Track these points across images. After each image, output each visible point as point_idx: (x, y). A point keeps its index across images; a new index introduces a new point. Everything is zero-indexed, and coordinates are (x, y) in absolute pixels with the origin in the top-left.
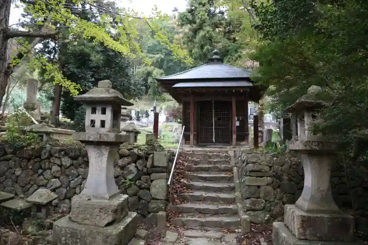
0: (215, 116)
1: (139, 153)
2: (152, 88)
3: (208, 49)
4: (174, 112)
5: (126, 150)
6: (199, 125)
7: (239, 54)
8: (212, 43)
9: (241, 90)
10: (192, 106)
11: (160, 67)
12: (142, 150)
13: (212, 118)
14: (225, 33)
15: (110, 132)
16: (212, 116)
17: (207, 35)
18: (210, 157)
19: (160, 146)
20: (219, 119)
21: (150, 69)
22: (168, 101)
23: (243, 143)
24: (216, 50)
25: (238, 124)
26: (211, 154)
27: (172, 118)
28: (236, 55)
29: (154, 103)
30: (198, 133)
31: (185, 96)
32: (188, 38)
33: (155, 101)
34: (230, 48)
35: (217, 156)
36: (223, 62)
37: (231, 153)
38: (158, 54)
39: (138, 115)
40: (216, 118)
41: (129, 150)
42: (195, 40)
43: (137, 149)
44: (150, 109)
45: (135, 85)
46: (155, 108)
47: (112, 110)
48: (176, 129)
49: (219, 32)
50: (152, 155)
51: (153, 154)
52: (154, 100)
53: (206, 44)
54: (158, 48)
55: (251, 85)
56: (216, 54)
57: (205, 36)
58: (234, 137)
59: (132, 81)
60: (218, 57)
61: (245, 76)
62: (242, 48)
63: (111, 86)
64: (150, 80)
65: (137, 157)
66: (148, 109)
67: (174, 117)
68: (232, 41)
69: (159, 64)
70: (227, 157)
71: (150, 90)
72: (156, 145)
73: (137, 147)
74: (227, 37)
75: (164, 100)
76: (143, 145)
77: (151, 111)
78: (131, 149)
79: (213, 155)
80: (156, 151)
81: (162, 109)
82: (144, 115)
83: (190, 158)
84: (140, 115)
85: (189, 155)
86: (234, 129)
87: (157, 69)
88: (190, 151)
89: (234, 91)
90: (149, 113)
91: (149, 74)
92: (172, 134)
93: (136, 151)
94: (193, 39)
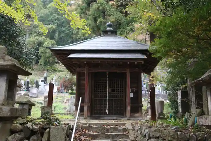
0: (109, 87)
1: (33, 128)
2: (42, 58)
3: (101, 22)
4: (66, 83)
5: (18, 125)
6: (93, 97)
7: (131, 27)
8: (105, 15)
9: (136, 63)
10: (86, 77)
11: (52, 38)
12: (38, 124)
13: (106, 89)
14: (118, 7)
15: (3, 105)
16: (106, 87)
17: (101, 8)
18: (108, 130)
19: (57, 119)
20: (113, 90)
21: (41, 39)
22: (60, 71)
23: (137, 115)
24: (110, 23)
25: (131, 95)
26: (108, 127)
27: (63, 89)
28: (129, 28)
29: (45, 74)
30: (91, 104)
31: (80, 66)
32: (82, 9)
33: (46, 71)
34: (122, 21)
35: (115, 129)
36: (116, 34)
37: (129, 126)
38: (49, 24)
39: (28, 85)
40: (110, 89)
41: (21, 124)
42: (88, 12)
43: (31, 123)
44: (40, 80)
45: (27, 54)
46: (46, 78)
47: (7, 80)
48: (68, 100)
49: (112, 6)
50: (48, 130)
51: (50, 128)
52: (44, 70)
53: (99, 17)
54: (50, 19)
55: (145, 57)
56: (110, 26)
57: (98, 8)
58: (129, 108)
59: (24, 51)
60: (112, 29)
61: (139, 48)
62: (135, 21)
63: (6, 53)
64: (41, 50)
65: (30, 132)
66: (38, 80)
67: (65, 88)
68: (124, 14)
69: (51, 35)
70: (125, 130)
71: (40, 60)
72: (52, 118)
73: (31, 121)
74: (120, 10)
75: (55, 71)
76: (38, 119)
77: (42, 81)
78: (24, 123)
79: (111, 128)
80: (53, 124)
81: (53, 79)
82: (34, 86)
83: (87, 131)
84: (30, 86)
85: (86, 128)
86: (128, 101)
87: (48, 39)
88: (86, 124)
89: (128, 63)
90: (40, 83)
91: (40, 44)
92: (63, 105)
93: (29, 125)
94: (86, 11)
